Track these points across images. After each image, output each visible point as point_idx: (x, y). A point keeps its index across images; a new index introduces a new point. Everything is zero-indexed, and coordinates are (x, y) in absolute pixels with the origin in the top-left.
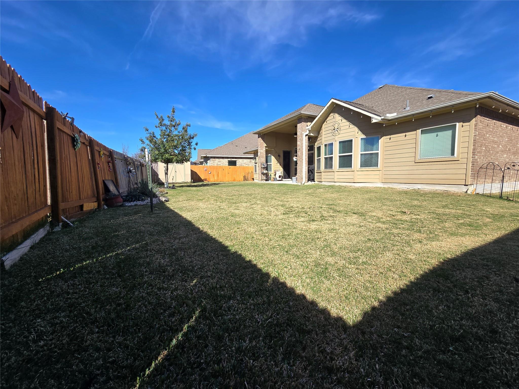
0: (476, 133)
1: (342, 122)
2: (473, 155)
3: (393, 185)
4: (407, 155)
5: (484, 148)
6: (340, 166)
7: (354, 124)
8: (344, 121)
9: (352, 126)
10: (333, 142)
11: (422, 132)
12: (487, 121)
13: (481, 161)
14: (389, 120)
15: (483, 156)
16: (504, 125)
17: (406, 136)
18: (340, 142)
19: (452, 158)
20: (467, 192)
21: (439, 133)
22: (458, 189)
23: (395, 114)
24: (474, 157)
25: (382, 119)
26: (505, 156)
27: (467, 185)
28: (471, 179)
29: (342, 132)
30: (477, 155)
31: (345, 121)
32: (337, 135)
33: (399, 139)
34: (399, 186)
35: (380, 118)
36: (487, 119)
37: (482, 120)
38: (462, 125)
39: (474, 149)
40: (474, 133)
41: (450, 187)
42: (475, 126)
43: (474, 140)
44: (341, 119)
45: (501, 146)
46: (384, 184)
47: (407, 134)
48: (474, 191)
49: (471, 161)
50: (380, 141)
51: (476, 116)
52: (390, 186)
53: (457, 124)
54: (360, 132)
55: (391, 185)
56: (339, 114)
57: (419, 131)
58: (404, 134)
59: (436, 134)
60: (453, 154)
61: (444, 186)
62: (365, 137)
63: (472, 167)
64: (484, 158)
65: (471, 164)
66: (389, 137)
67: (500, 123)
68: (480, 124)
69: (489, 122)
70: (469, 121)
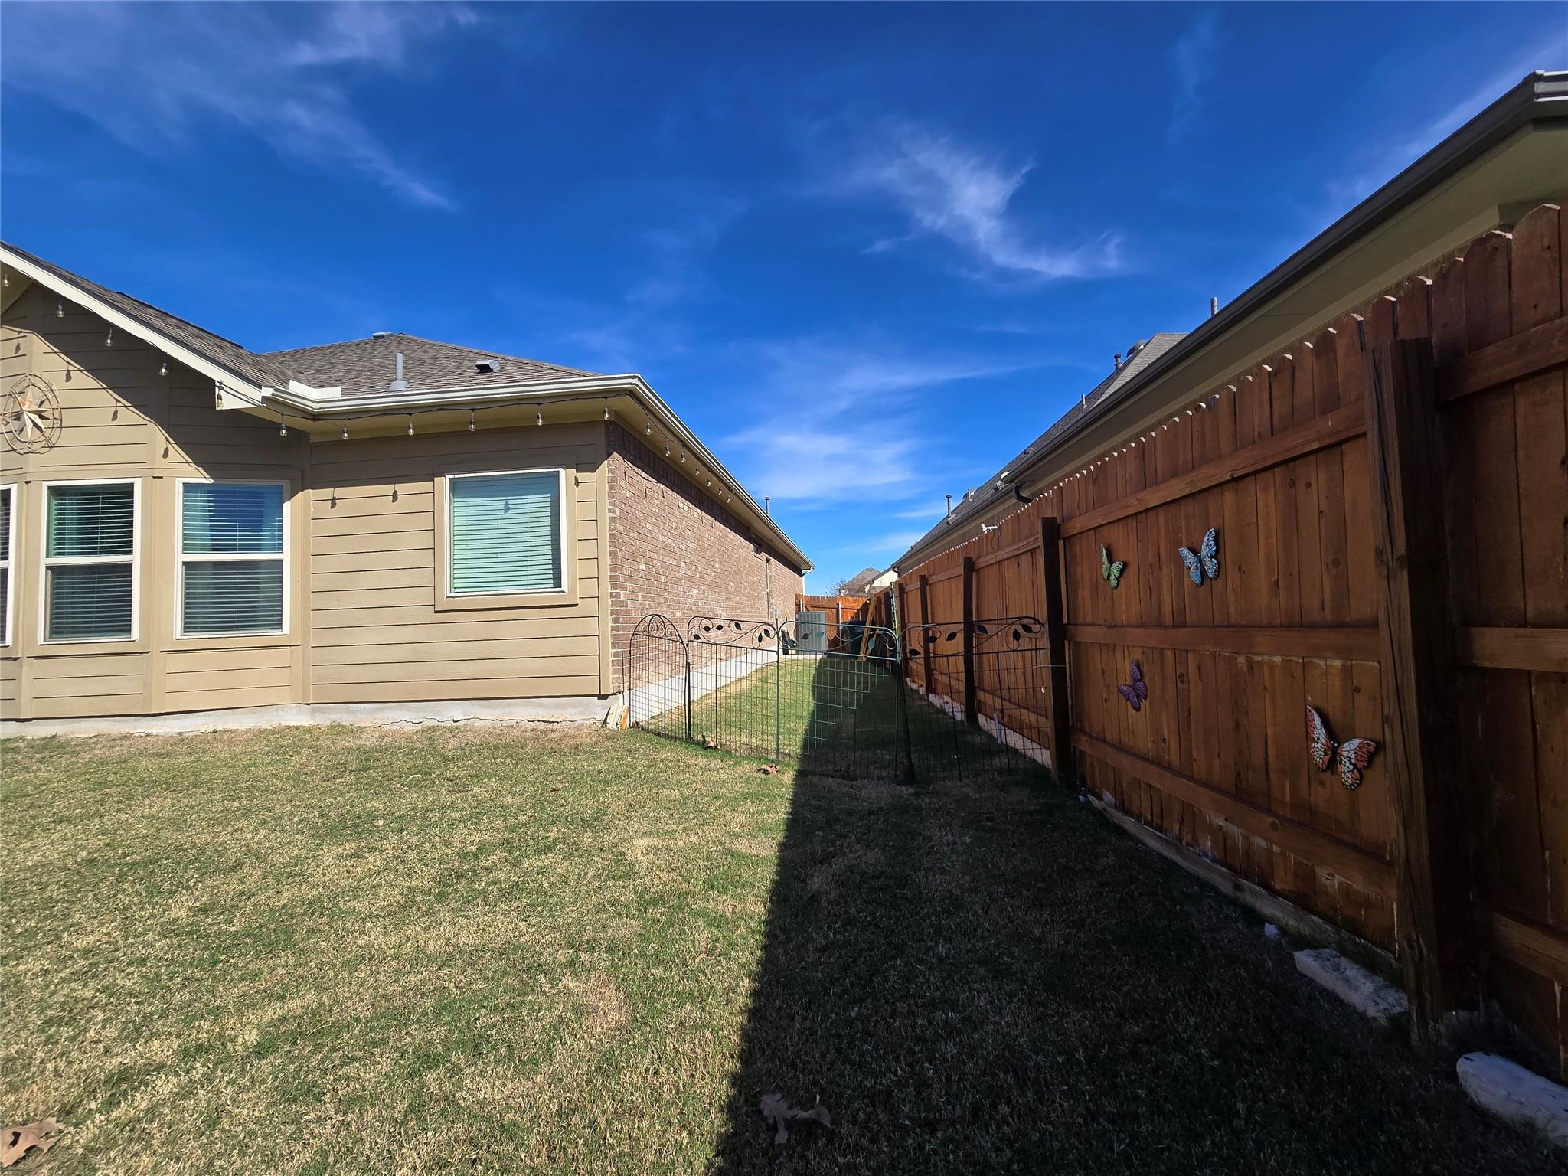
0: (615, 512)
1: (70, 385)
2: (614, 587)
3: (354, 712)
4: (404, 578)
5: (643, 567)
6: (58, 627)
7: (141, 407)
8: (83, 379)
9: (130, 415)
10: (14, 489)
11: (456, 488)
12: (642, 479)
13: (638, 608)
14: (316, 417)
15: (641, 590)
16: (686, 506)
17: (395, 496)
18: (56, 492)
19: (554, 598)
20: (605, 722)
21: (515, 501)
22: (583, 713)
23: (335, 392)
24: (617, 595)
25: (264, 398)
26: (695, 592)
27: (605, 697)
28: (615, 672)
29: (67, 437)
30: (623, 588)
31: (91, 382)
32: (35, 446)
33: (369, 507)
34: (380, 715)
35: (256, 395)
36: (643, 474)
37: (630, 473)
38: (576, 479)
39: (614, 568)
40: (610, 511)
41: (558, 706)
42: (611, 487)
43: (612, 536)
44: (65, 366)
45: (683, 564)
46: (314, 711)
47: (401, 488)
48: (625, 719)
49: (609, 609)
50: (287, 506)
51: (609, 455)
52: (343, 716)
53: (562, 472)
54: (177, 454)
55: (348, 711)
56: (48, 336)
57: (444, 482)
58: (389, 489)
59: (500, 501)
60: (557, 582)
61: (541, 706)
62: (210, 481)
63: (613, 628)
64: (644, 598)
65: (610, 618)
66: (327, 493)
67: (676, 495)
68: (623, 483)
69: (649, 485)
70: (593, 468)
